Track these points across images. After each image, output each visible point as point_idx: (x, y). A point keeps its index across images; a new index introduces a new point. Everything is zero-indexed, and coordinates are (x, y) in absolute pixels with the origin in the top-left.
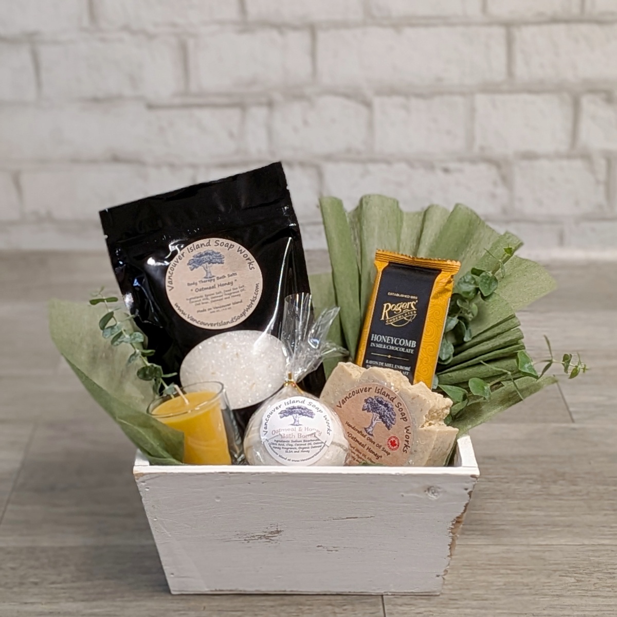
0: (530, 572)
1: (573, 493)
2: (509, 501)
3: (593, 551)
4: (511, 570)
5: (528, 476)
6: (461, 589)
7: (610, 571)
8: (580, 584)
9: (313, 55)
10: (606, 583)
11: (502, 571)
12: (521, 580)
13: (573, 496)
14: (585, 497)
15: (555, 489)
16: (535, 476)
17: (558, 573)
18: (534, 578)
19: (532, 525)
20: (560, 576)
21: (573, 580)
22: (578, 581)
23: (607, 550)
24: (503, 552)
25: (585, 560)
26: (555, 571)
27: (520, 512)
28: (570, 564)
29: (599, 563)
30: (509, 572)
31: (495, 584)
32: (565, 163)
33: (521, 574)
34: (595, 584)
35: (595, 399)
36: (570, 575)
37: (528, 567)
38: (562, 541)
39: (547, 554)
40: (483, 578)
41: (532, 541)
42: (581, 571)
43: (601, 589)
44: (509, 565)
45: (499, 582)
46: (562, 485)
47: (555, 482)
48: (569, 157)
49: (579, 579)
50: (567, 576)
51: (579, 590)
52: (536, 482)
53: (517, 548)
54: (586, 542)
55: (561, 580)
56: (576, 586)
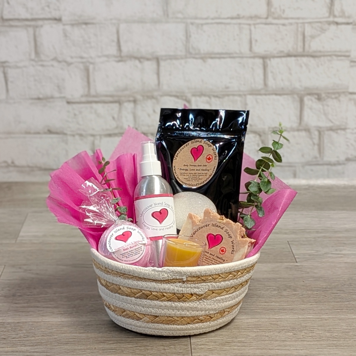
0: (269, 331)
1: (295, 295)
2: (260, 299)
3: (303, 321)
4: (259, 330)
5: (271, 288)
6: (232, 338)
7: (311, 330)
8: (296, 335)
9: (158, 74)
10: (309, 335)
11: (254, 330)
12: (265, 334)
13: (294, 296)
14: (301, 297)
15: (285, 293)
16: (274, 288)
17: (284, 331)
18: (272, 333)
19: (272, 310)
20: (285, 332)
21: (292, 334)
22: (294, 334)
23: (311, 320)
24: (256, 322)
25: (299, 325)
26: (283, 330)
27: (265, 304)
28: (291, 327)
29: (306, 326)
30: (258, 330)
31: (250, 336)
32: (296, 133)
33: (265, 332)
34: (303, 335)
35: (309, 252)
36: (290, 331)
37: (269, 328)
38: (288, 316)
39: (279, 322)
40: (244, 333)
41: (271, 316)
42: (296, 330)
43: (306, 338)
44: (259, 328)
45: (253, 335)
46: (288, 291)
47: (285, 290)
48: (298, 130)
49: (295, 333)
50: (288, 332)
51: (294, 338)
52: (275, 290)
53: (263, 320)
54: (300, 317)
55: (285, 334)
56: (293, 336)
